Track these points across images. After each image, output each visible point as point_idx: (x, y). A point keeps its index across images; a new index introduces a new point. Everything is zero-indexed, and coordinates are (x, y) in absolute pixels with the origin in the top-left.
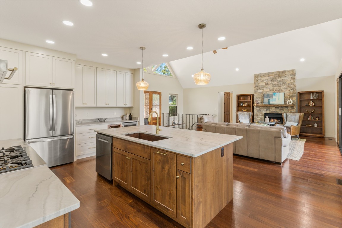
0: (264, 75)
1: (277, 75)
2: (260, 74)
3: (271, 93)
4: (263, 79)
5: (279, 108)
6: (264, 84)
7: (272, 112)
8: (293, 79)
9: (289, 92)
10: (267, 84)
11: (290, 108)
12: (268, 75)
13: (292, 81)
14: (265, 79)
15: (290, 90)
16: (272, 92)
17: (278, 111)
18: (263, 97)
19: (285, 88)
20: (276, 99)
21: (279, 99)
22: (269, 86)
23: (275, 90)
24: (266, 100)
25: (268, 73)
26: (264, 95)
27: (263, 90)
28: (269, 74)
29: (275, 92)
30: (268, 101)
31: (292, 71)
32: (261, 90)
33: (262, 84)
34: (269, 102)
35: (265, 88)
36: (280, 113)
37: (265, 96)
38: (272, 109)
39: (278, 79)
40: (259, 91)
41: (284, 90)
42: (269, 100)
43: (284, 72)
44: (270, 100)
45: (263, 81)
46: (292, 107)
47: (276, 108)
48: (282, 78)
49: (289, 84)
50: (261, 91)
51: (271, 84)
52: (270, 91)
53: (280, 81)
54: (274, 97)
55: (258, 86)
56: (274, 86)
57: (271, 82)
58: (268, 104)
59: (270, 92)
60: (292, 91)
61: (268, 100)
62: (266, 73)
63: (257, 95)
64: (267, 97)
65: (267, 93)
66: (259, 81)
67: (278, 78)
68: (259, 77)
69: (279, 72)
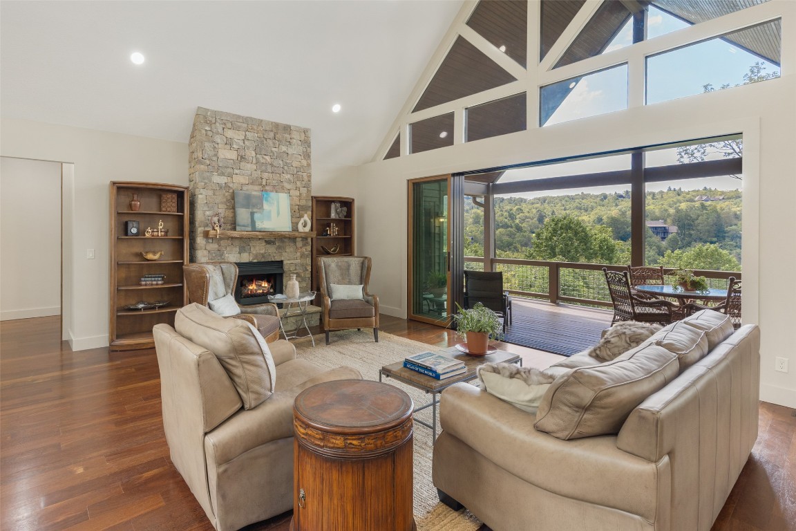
0: (235, 122)
1: (272, 135)
2: (222, 113)
3: (254, 191)
4: (230, 133)
5: (274, 243)
6: (232, 155)
7: (256, 256)
8: (307, 156)
9: (297, 193)
10: (242, 158)
11: (299, 244)
12: (245, 125)
13: (304, 163)
14: (237, 136)
15: (301, 189)
16: (257, 188)
17: (272, 254)
18: (232, 202)
19: (289, 182)
20: (270, 212)
21: (278, 214)
22: (249, 166)
23: (264, 183)
24: (243, 215)
25: (247, 120)
26: (233, 196)
27: (230, 176)
28: (249, 124)
29: (267, 188)
30: (250, 220)
31: (305, 131)
32: (223, 174)
33: (227, 154)
34: (253, 222)
35: (236, 171)
36: (278, 259)
37: (239, 199)
38: (257, 248)
39: (274, 149)
40: (218, 179)
41: (287, 186)
42: (252, 214)
43: (287, 128)
44: (256, 216)
45: (229, 143)
46: (304, 239)
47: (268, 242)
48: (284, 148)
49: (299, 169)
50: (222, 180)
51: (254, 161)
52: (252, 183)
53: (279, 156)
54: (266, 206)
55: (215, 159)
56: (264, 168)
57: (253, 153)
58: (250, 229)
59: (250, 187)
60: (304, 191)
61: (249, 215)
62: (239, 117)
63: (210, 193)
64: (247, 206)
65: (245, 188)
66: (218, 139)
67: (274, 143)
68: (217, 124)
69: (277, 125)
